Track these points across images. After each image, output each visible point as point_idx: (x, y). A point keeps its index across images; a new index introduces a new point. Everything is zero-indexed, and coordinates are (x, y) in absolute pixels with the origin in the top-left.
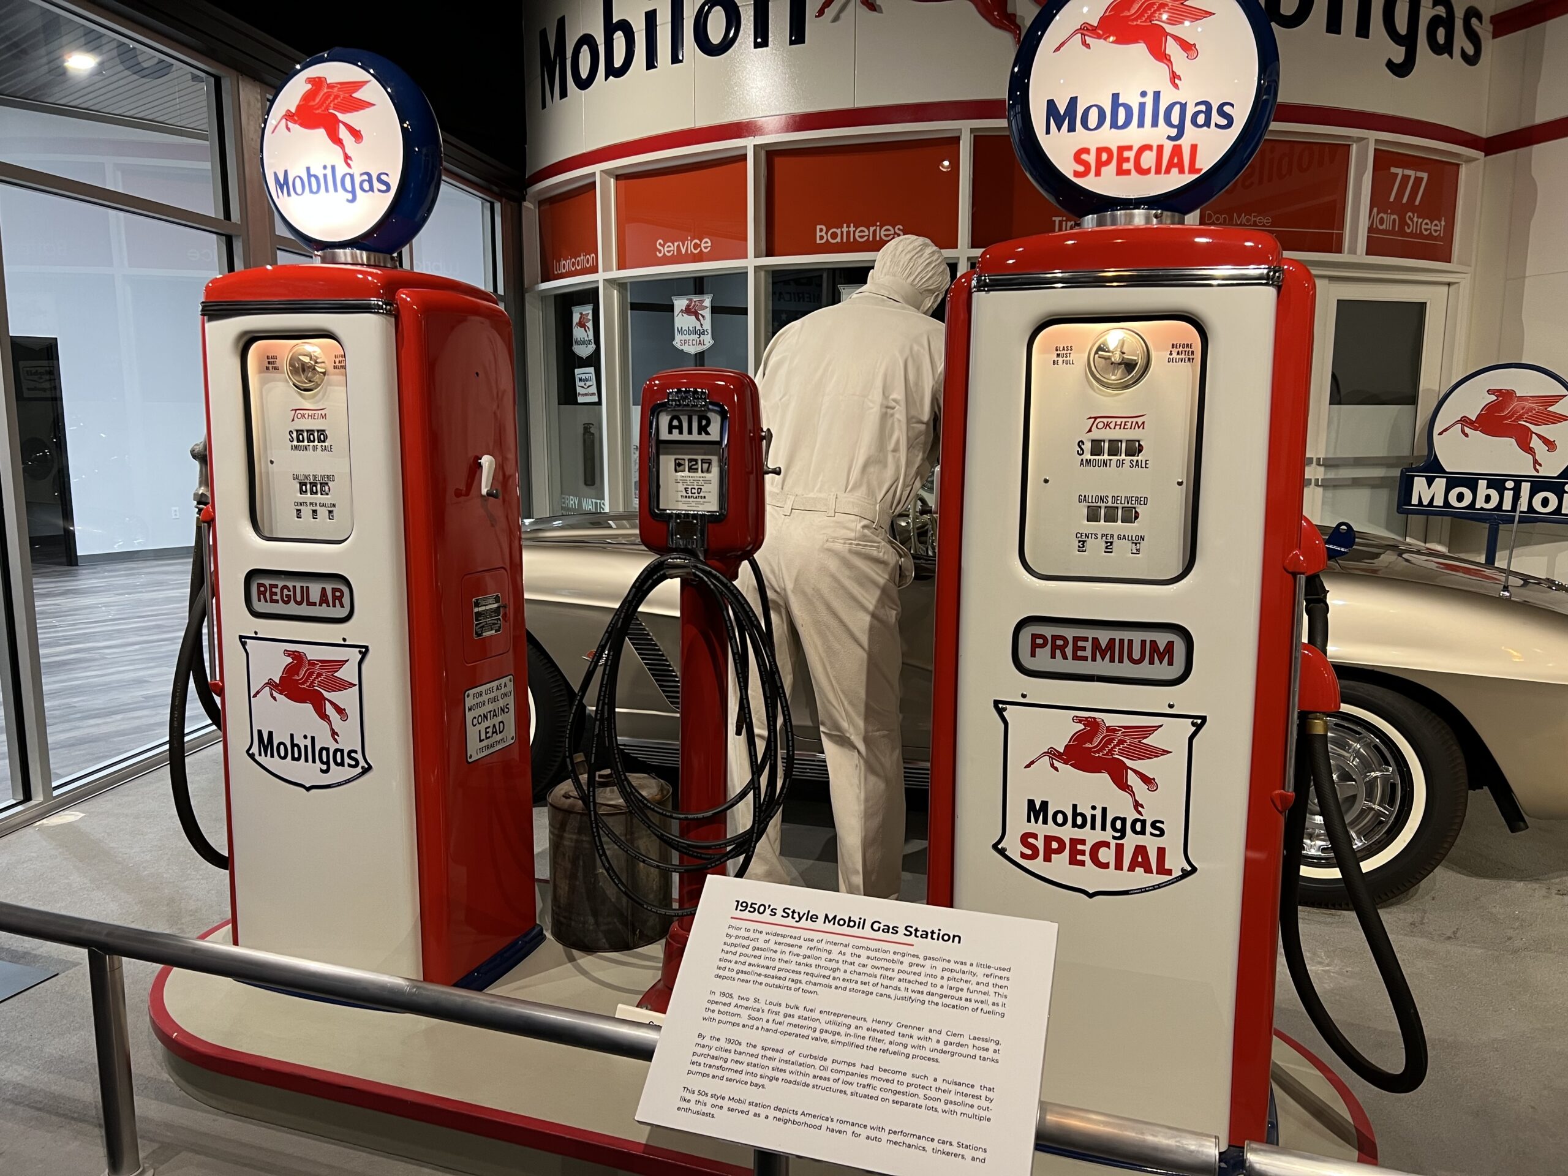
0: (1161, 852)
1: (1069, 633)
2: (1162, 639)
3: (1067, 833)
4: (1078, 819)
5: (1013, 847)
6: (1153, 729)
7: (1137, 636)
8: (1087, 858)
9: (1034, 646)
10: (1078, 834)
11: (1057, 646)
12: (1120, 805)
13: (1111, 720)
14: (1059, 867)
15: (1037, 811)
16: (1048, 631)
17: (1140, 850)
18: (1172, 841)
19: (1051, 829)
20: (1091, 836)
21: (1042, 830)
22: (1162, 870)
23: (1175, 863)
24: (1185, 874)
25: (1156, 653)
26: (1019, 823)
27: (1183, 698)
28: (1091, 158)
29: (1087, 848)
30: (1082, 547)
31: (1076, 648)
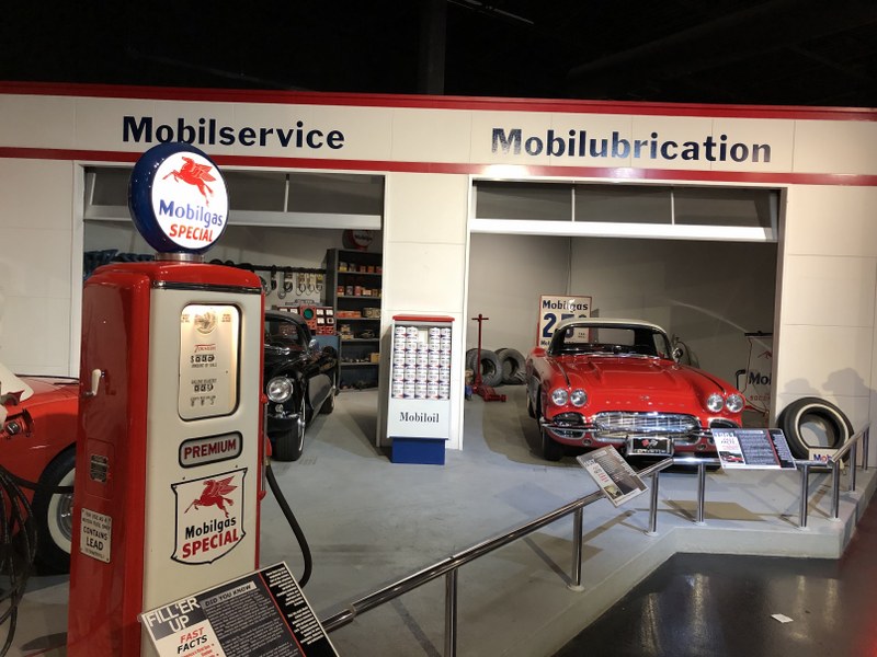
0: (235, 530)
1: (200, 444)
2: (231, 438)
3: (200, 538)
4: (206, 529)
5: (180, 554)
6: (230, 479)
7: (224, 440)
8: (209, 546)
9: (186, 454)
10: (205, 536)
11: (195, 451)
12: (221, 517)
13: (217, 479)
14: (200, 556)
15: (190, 532)
16: (191, 445)
17: (228, 533)
18: (238, 526)
19: (196, 538)
20: (210, 535)
21: (191, 540)
22: (235, 539)
23: (239, 535)
24: (243, 537)
25: (231, 445)
26: (182, 540)
27: (240, 462)
28: (178, 229)
29: (209, 542)
30: (193, 404)
31: (203, 450)
